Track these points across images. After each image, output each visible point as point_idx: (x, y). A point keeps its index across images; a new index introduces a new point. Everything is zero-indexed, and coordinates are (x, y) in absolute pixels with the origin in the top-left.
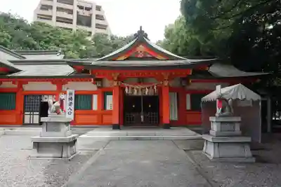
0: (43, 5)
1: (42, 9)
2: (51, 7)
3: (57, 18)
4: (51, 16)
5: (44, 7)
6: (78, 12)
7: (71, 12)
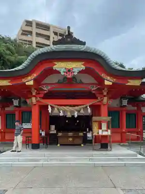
0: (23, 31)
1: (22, 34)
2: (31, 33)
3: (37, 43)
4: (31, 42)
5: (25, 33)
6: (53, 38)
7: (48, 38)
